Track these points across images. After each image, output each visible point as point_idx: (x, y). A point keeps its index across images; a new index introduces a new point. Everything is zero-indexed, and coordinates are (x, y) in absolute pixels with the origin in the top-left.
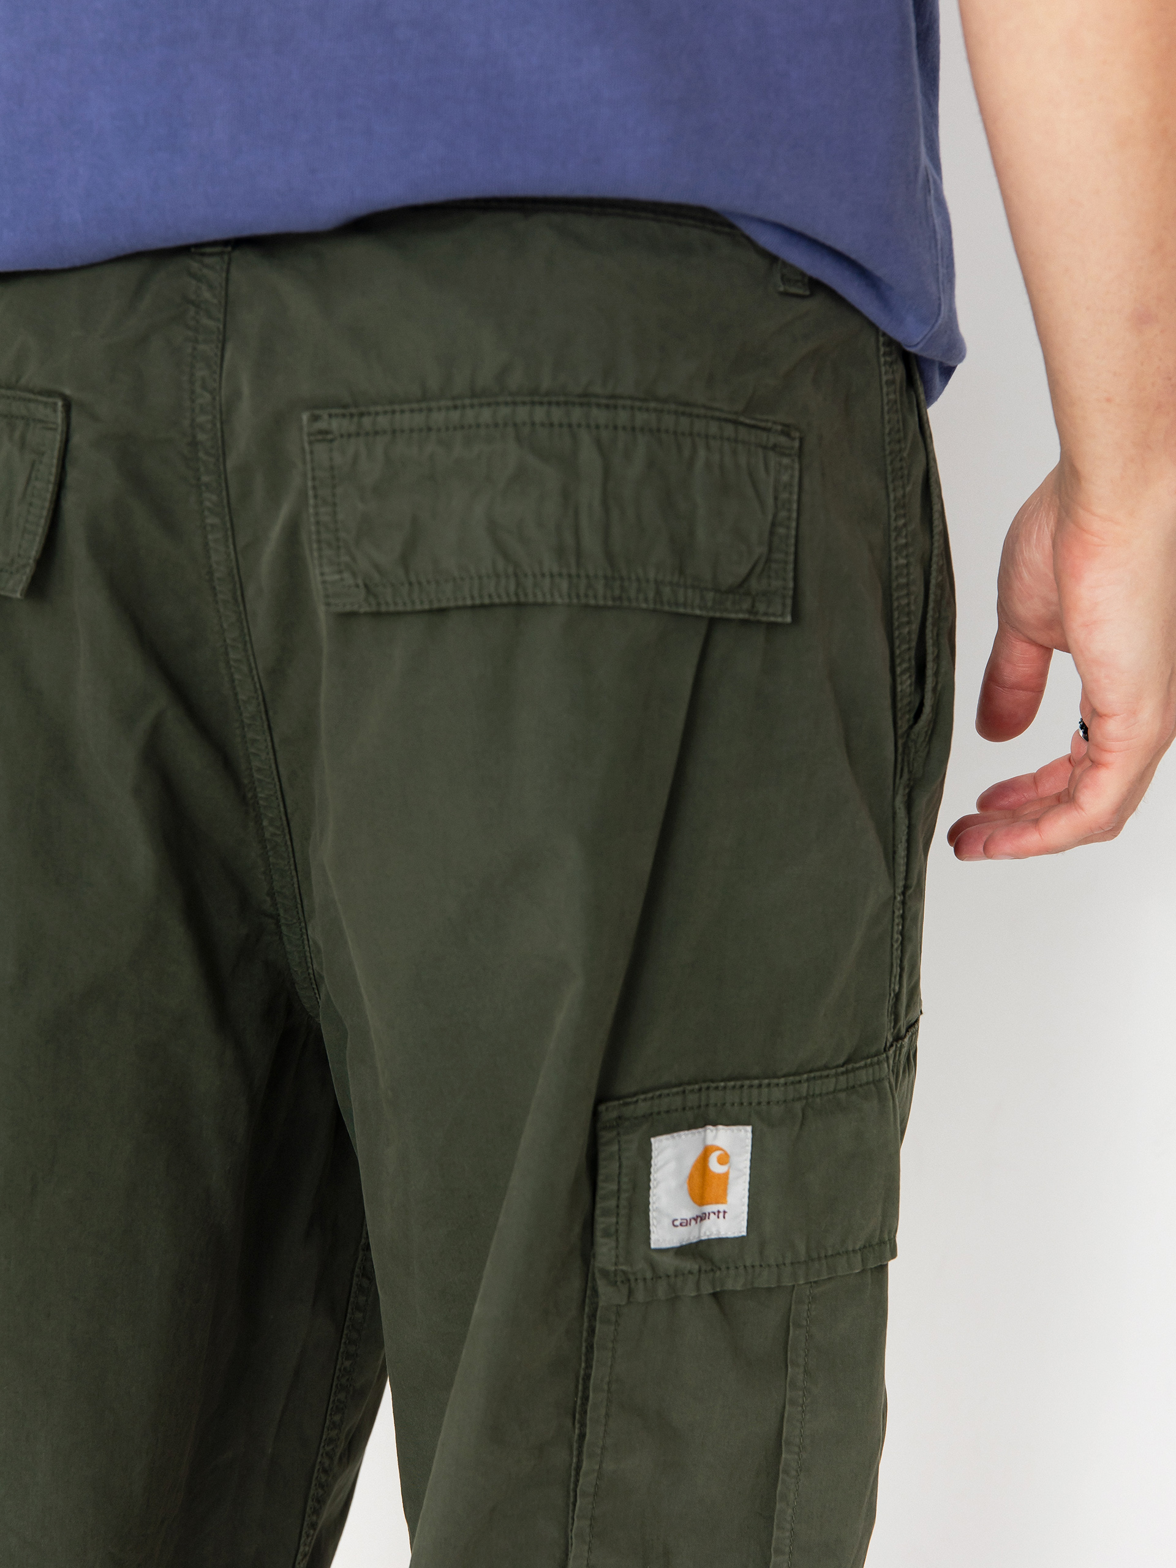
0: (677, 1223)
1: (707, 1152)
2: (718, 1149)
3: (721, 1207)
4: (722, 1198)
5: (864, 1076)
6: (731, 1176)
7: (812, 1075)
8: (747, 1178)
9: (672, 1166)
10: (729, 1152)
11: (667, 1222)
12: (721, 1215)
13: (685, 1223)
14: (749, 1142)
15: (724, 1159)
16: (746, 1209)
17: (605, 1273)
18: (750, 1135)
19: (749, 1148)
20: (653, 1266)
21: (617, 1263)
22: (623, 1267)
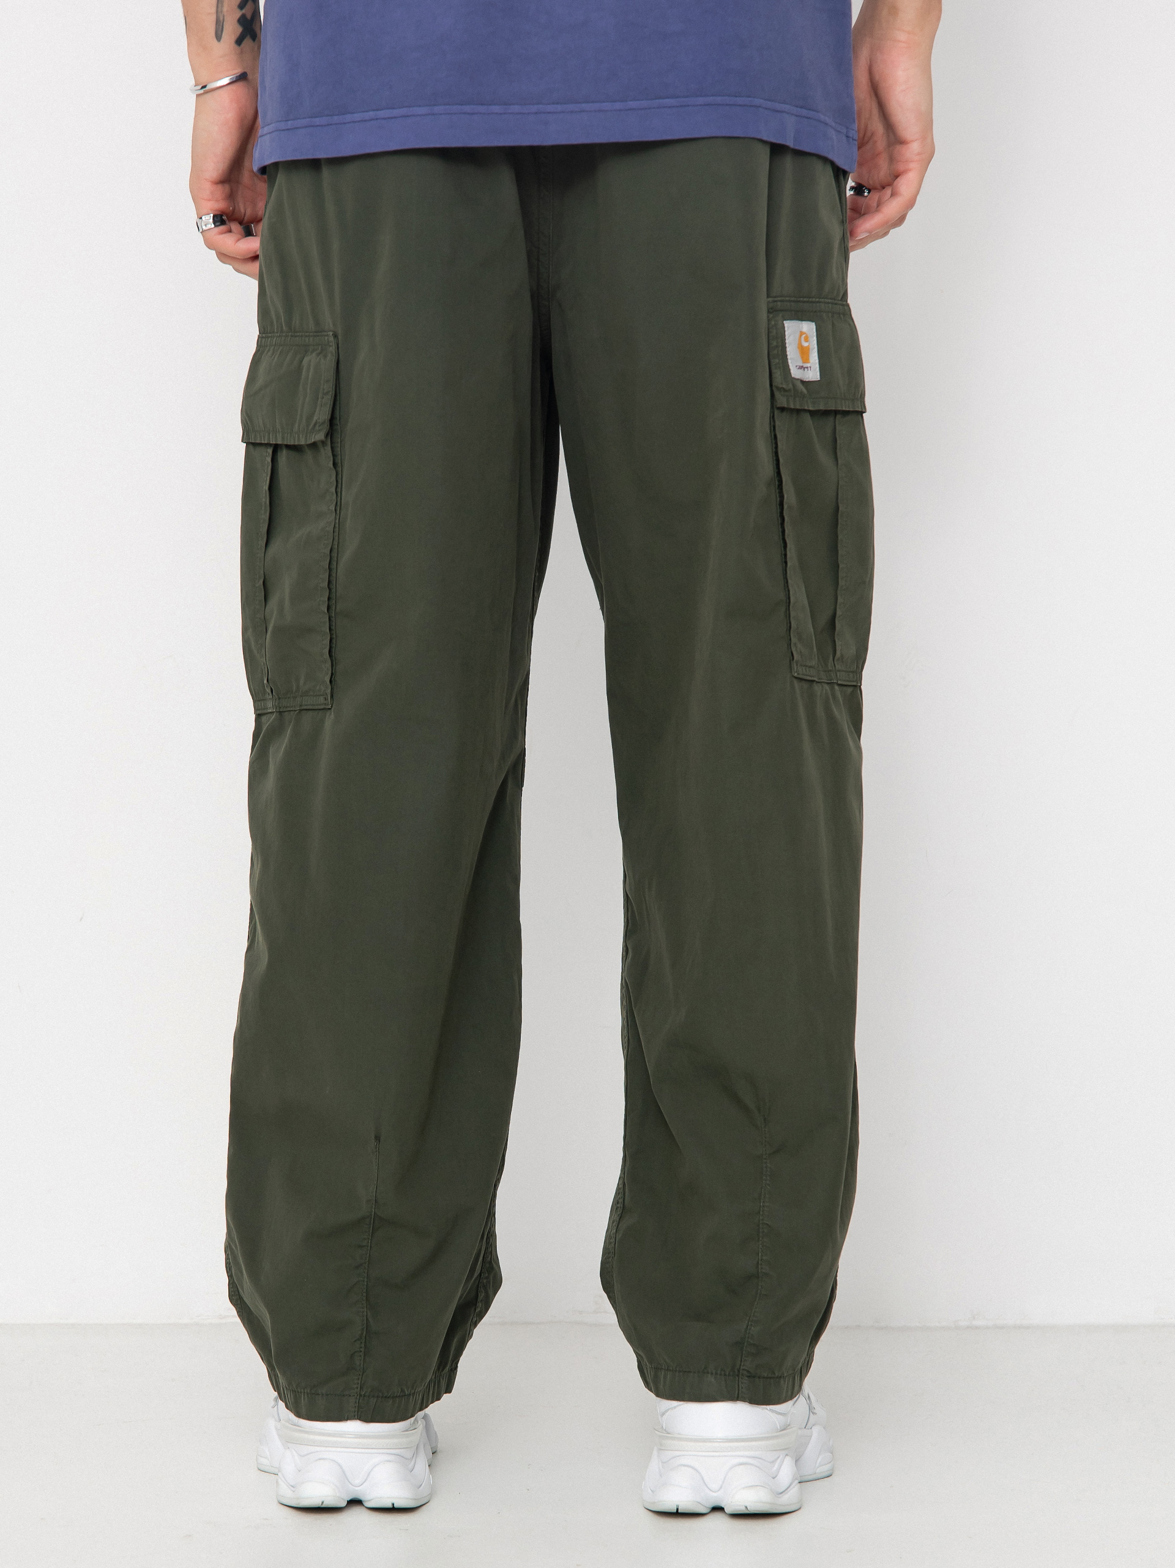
1: (802, 335)
2: (806, 334)
3: (811, 365)
4: (810, 359)
6: (811, 348)
7: (832, 301)
8: (816, 350)
10: (810, 337)
11: (794, 365)
12: (811, 369)
13: (800, 368)
14: (815, 331)
15: (806, 340)
16: (818, 366)
17: (778, 388)
18: (815, 327)
19: (815, 335)
21: (782, 384)
22: (784, 386)
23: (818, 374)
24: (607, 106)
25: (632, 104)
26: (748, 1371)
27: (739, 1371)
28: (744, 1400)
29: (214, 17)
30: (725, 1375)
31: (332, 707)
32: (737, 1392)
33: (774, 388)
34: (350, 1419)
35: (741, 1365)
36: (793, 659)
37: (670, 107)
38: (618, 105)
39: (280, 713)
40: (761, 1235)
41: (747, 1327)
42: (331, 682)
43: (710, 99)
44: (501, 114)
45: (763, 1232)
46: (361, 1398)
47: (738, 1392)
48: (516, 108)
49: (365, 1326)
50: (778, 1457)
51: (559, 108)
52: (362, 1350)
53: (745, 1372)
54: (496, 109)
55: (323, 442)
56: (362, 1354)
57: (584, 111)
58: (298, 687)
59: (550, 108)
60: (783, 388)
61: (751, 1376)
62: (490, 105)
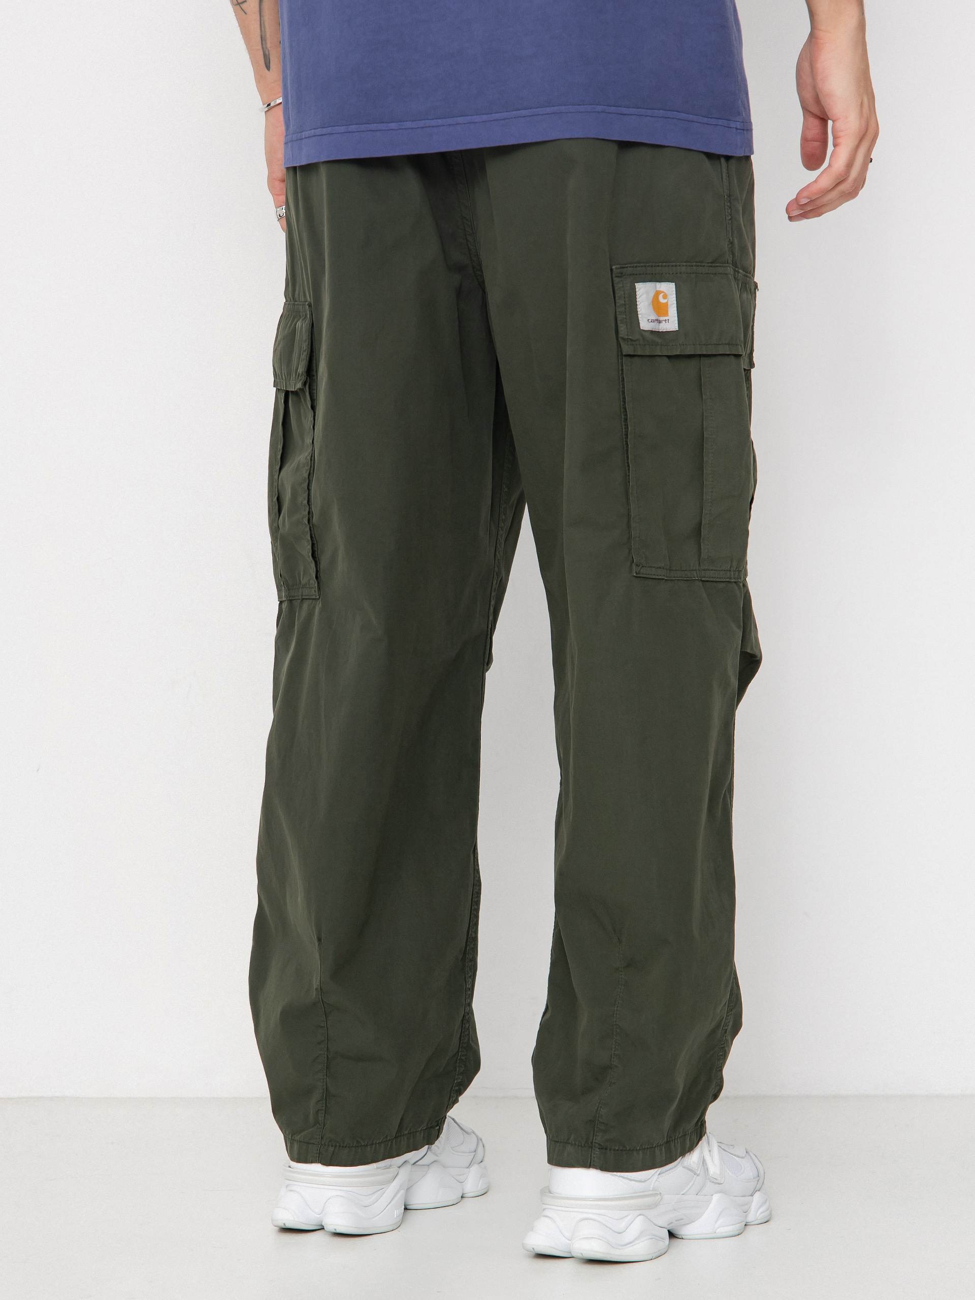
0: (650, 321)
1: (658, 293)
2: (663, 292)
3: (667, 318)
4: (666, 314)
5: (720, 270)
6: (669, 303)
7: (697, 264)
8: (675, 305)
9: (644, 296)
10: (667, 294)
11: (646, 320)
12: (667, 321)
13: (653, 321)
14: (674, 289)
15: (665, 297)
16: (676, 318)
17: (623, 339)
18: (674, 286)
19: (675, 292)
20: (642, 336)
21: (628, 335)
22: (630, 337)
23: (677, 325)
24: (477, 118)
25: (496, 116)
26: (599, 1144)
27: (592, 1143)
28: (596, 1167)
29: (261, 52)
30: (581, 1146)
31: (319, 597)
32: (589, 1161)
33: (620, 339)
34: (314, 1163)
35: (593, 1139)
36: (633, 562)
37: (524, 117)
38: (485, 117)
39: (291, 601)
40: (614, 1033)
41: (598, 1108)
42: (317, 577)
43: (555, 109)
44: (397, 130)
45: (617, 1031)
46: (322, 1147)
47: (591, 1160)
48: (408, 124)
49: (325, 1090)
50: (628, 1216)
51: (440, 122)
52: (324, 1108)
53: (597, 1145)
54: (393, 125)
55: (302, 390)
56: (323, 1112)
57: (459, 124)
58: (300, 581)
59: (433, 123)
60: (630, 339)
61: (601, 1148)
62: (389, 123)
